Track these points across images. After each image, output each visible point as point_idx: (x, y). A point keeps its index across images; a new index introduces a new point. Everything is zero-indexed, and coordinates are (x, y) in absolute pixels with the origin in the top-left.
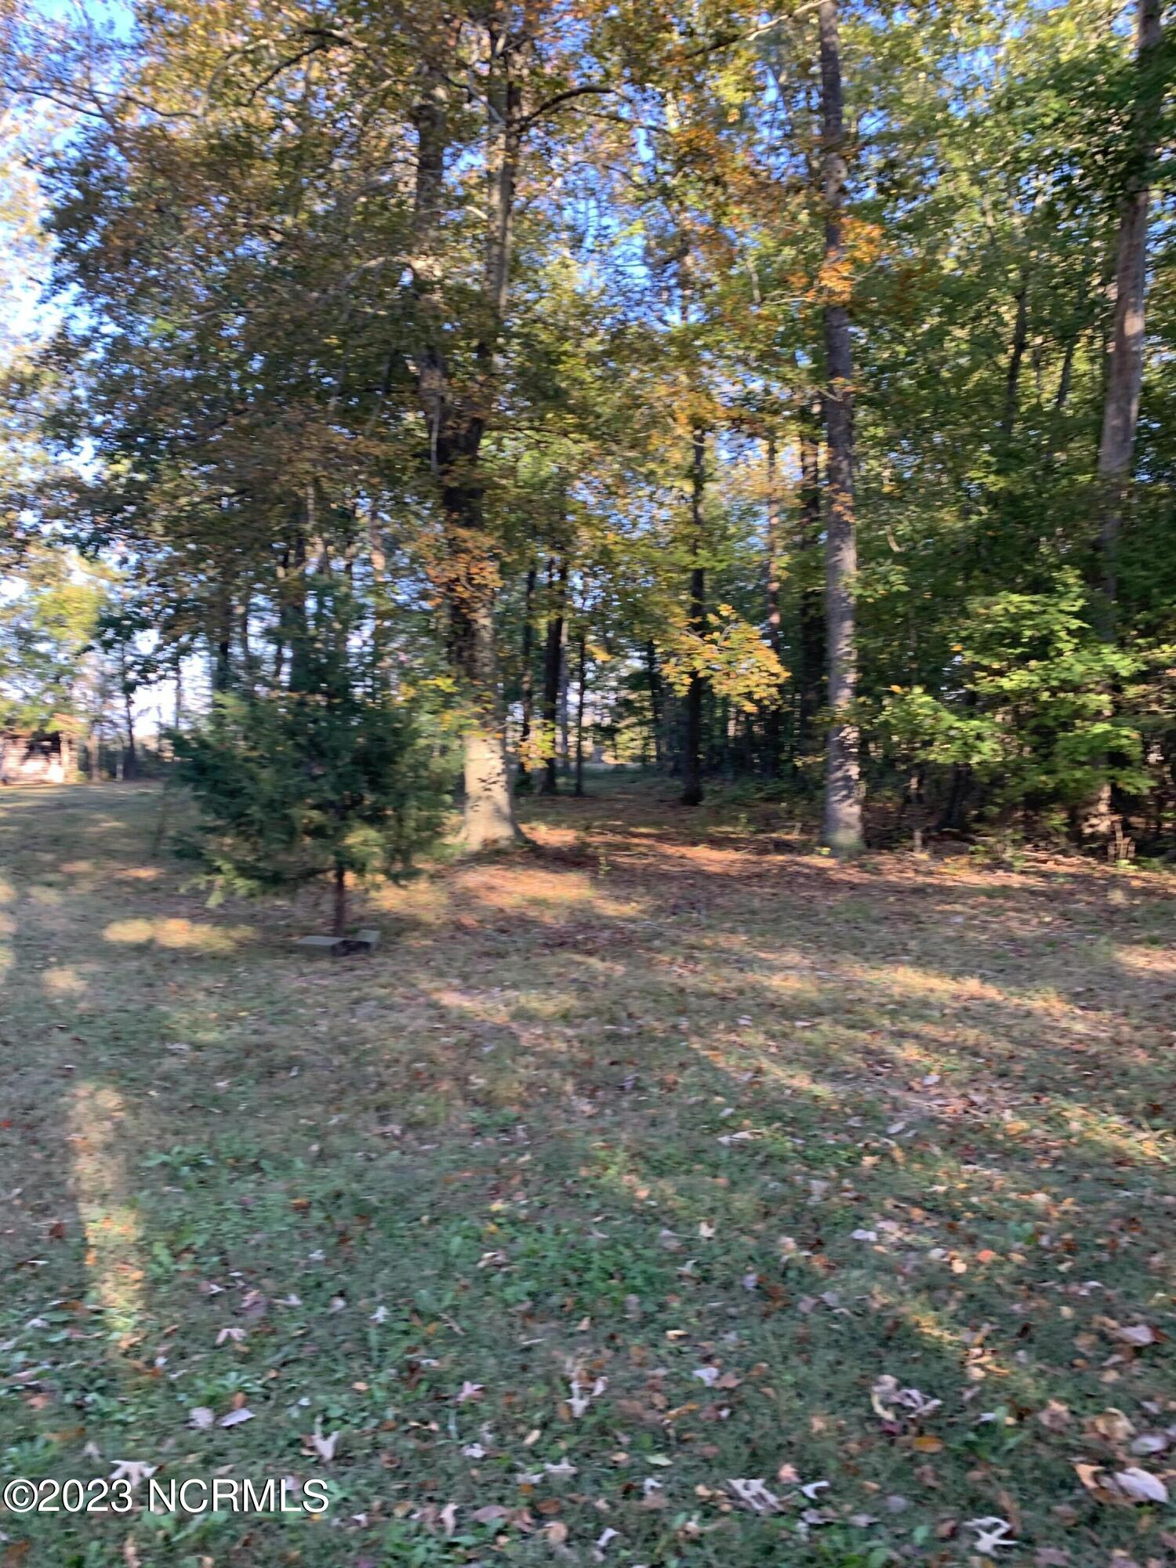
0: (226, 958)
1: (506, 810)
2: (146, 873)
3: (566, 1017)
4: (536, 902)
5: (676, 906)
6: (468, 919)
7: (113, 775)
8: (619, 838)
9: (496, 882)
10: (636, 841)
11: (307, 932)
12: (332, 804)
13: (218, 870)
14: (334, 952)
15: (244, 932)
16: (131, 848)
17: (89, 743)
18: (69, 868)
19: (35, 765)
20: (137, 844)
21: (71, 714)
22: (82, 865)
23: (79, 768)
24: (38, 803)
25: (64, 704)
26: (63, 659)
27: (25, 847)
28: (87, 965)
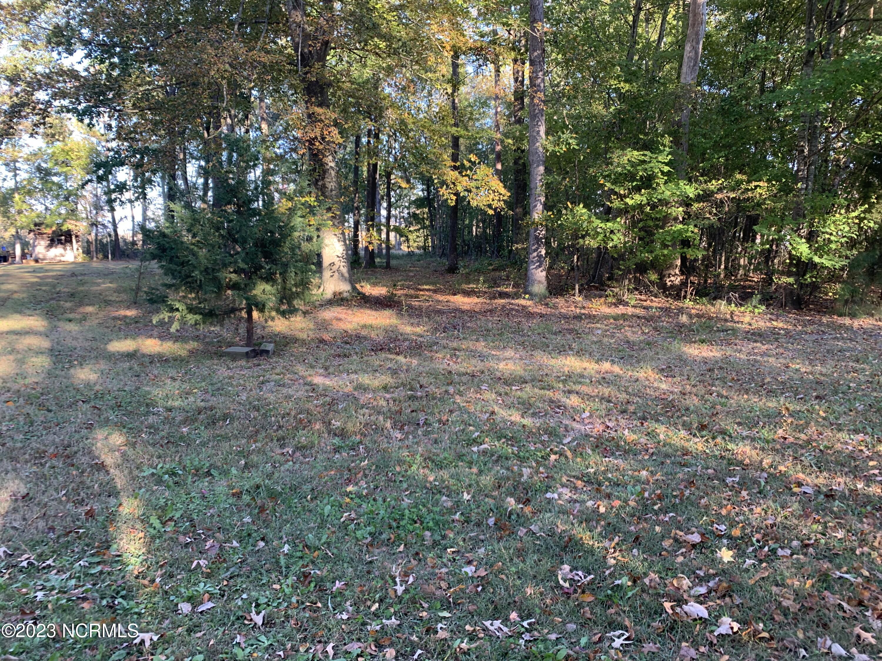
0: (182, 361)
1: (347, 275)
2: (131, 313)
3: (385, 388)
4: (364, 326)
5: (445, 328)
6: (326, 336)
7: (106, 256)
8: (412, 292)
9: (342, 316)
10: (421, 293)
11: (230, 344)
12: (243, 271)
13: (177, 310)
14: (247, 355)
15: (193, 345)
16: (120, 299)
17: (89, 238)
18: (81, 310)
19: (57, 251)
20: (124, 296)
21: (77, 220)
22: (90, 309)
23: (83, 252)
24: (59, 273)
25: (72, 214)
26: (68, 185)
27: (53, 299)
28: (97, 365)
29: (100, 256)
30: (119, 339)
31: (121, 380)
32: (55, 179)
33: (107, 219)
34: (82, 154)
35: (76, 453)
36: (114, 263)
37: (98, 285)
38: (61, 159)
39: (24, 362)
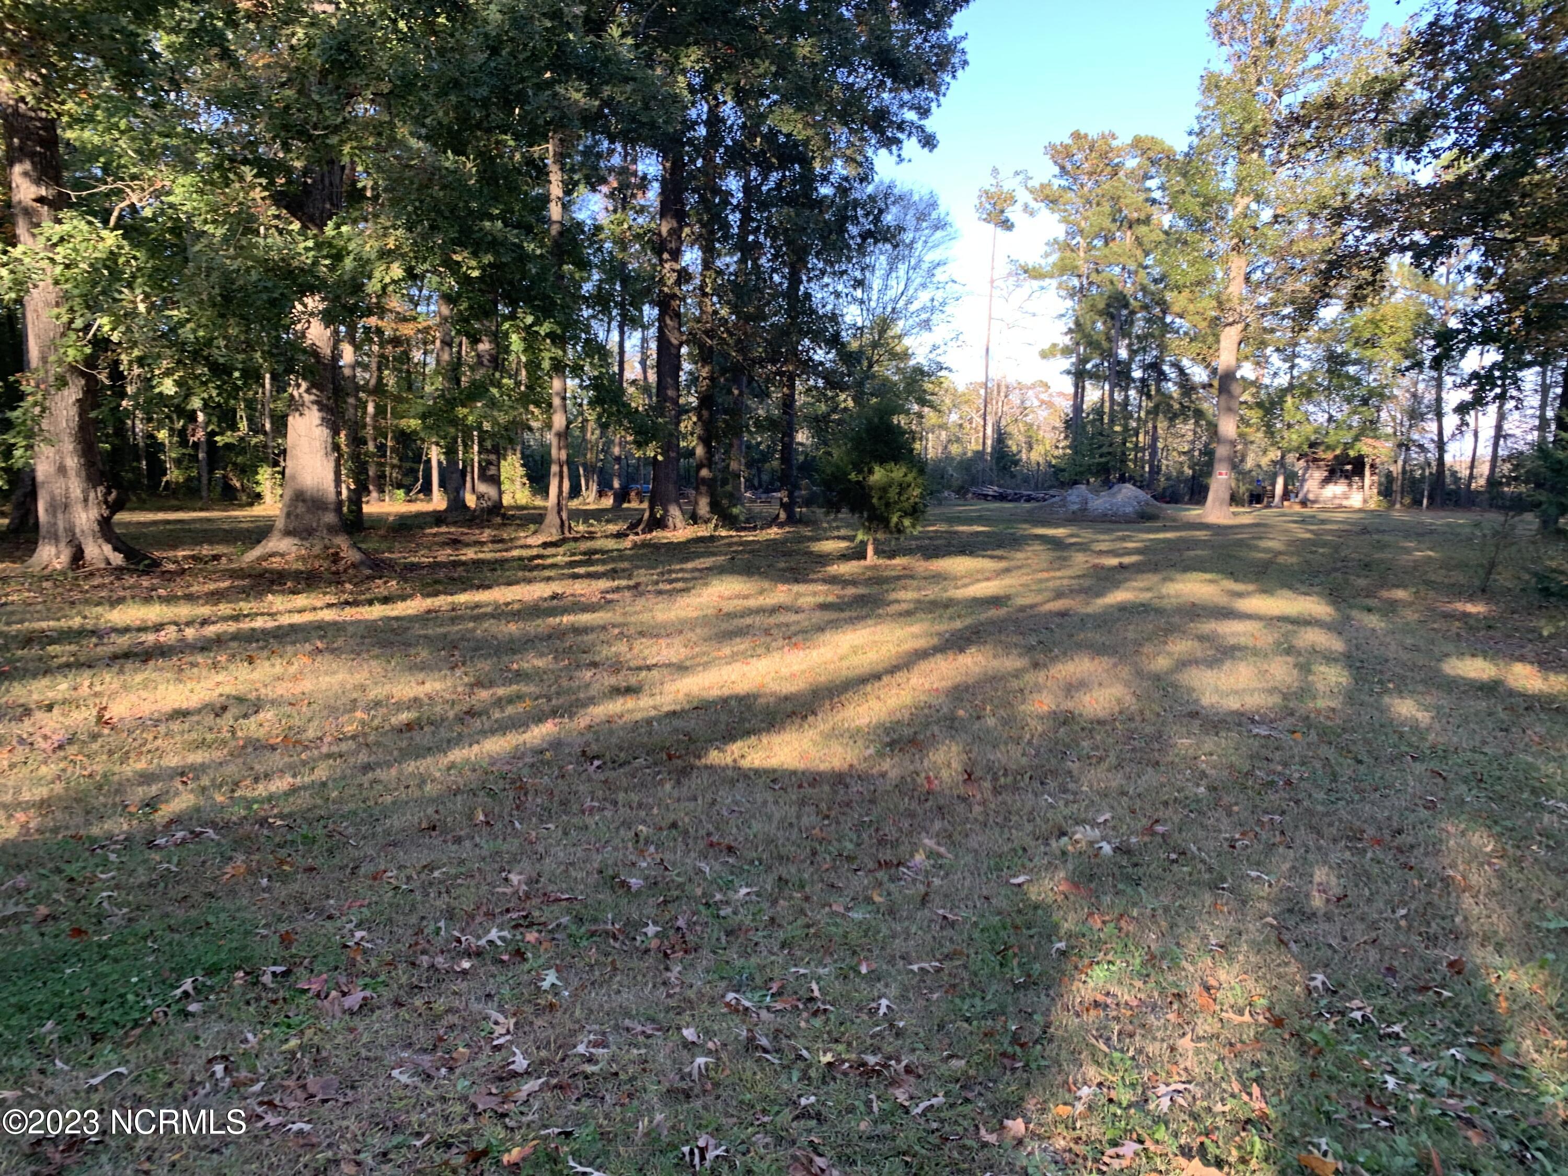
2: (1475, 609)
7: (1417, 502)
16: (1452, 581)
17: (1392, 468)
18: (1385, 594)
19: (1336, 489)
20: (1459, 577)
21: (1376, 437)
22: (1400, 594)
23: (1379, 493)
24: (1342, 527)
25: (1370, 427)
26: (1371, 380)
27: (1336, 570)
28: (1428, 698)
29: (1407, 500)
30: (1461, 655)
31: (1475, 732)
32: (1352, 370)
33: (1429, 436)
34: (1401, 324)
35: (1412, 847)
36: (1432, 513)
37: (1408, 551)
38: (1366, 335)
39: (1309, 671)
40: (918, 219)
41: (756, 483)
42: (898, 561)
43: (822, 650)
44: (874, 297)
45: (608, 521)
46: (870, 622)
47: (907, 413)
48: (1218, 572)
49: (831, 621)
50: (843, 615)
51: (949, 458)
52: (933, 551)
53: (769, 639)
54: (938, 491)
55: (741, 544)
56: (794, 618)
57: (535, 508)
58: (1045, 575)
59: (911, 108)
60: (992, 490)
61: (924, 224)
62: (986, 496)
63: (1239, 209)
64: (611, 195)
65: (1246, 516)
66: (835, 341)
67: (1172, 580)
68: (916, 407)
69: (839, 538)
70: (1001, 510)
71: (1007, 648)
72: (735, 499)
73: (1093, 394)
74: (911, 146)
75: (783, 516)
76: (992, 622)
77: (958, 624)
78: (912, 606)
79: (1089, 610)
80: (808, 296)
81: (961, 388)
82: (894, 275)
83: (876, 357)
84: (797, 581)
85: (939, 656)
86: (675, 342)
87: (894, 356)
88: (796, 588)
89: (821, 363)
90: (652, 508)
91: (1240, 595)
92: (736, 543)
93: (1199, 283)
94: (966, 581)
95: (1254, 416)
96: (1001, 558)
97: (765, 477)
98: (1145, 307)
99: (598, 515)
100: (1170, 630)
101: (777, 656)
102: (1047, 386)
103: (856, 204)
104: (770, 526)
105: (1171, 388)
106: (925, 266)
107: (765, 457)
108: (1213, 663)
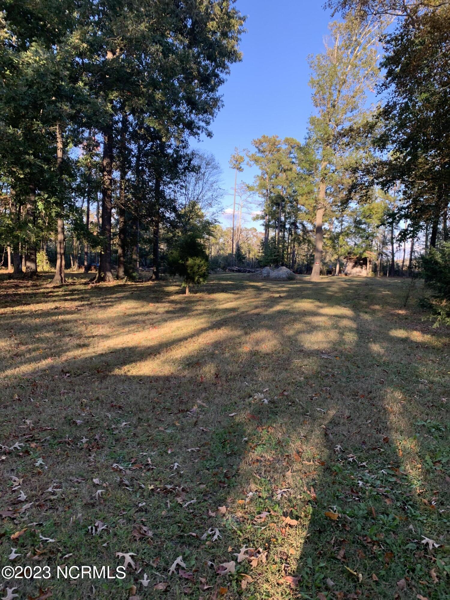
0: (438, 349)
2: (402, 312)
7: (385, 274)
13: (439, 314)
15: (445, 339)
16: (395, 302)
17: (377, 262)
18: (372, 307)
19: (358, 269)
20: (397, 301)
21: (371, 251)
22: (377, 307)
23: (372, 271)
24: (359, 283)
25: (369, 247)
26: (370, 230)
27: (356, 298)
28: (384, 344)
29: (382, 274)
30: (396, 329)
31: (399, 356)
32: (363, 226)
33: (389, 251)
34: (379, 210)
35: (375, 397)
36: (390, 278)
37: (381, 292)
38: (367, 214)
39: (343, 335)
40: (207, 164)
41: (144, 263)
42: (198, 295)
43: (165, 329)
44: (190, 193)
45: (82, 278)
46: (185, 318)
47: (203, 238)
48: (314, 299)
49: (170, 318)
50: (175, 315)
51: (219, 256)
52: (212, 290)
53: (144, 325)
54: (216, 268)
55: (137, 287)
56: (155, 316)
57: (51, 272)
58: (253, 300)
59: (203, 121)
60: (236, 268)
61: (209, 166)
62: (233, 271)
63: (323, 166)
64: (84, 148)
65: (326, 279)
66: (174, 210)
67: (297, 302)
68: (207, 236)
69: (176, 285)
70: (238, 276)
71: (236, 328)
72: (135, 269)
73: (272, 233)
74: (203, 136)
75: (154, 277)
76: (232, 318)
77: (219, 318)
78: (202, 311)
79: (267, 313)
80: (163, 191)
81: (224, 229)
82: (197, 185)
83: (191, 217)
84: (158, 302)
85: (210, 331)
86: (109, 207)
87: (198, 216)
88: (157, 305)
89: (169, 218)
90: (99, 273)
91: (322, 307)
92: (134, 287)
93: (309, 193)
94: (224, 302)
95: (329, 243)
96: (237, 294)
97: (148, 261)
98: (291, 202)
99: (78, 276)
100: (295, 320)
101: (147, 331)
102: (256, 230)
103: (181, 157)
104: (148, 281)
105: (300, 232)
106: (209, 182)
107: (148, 254)
108: (310, 332)
